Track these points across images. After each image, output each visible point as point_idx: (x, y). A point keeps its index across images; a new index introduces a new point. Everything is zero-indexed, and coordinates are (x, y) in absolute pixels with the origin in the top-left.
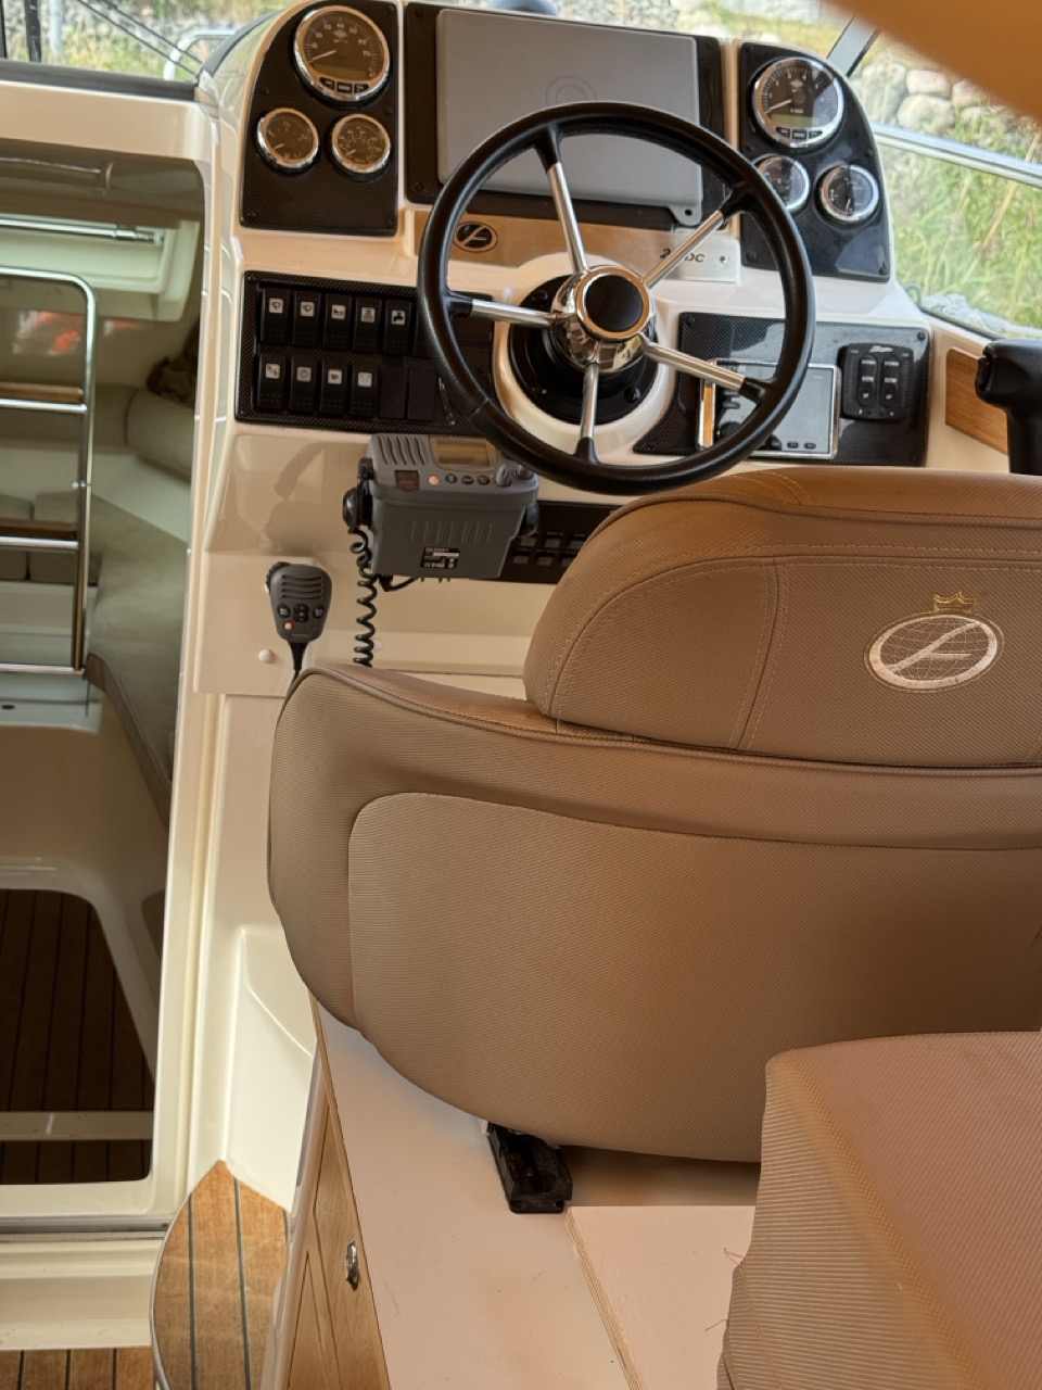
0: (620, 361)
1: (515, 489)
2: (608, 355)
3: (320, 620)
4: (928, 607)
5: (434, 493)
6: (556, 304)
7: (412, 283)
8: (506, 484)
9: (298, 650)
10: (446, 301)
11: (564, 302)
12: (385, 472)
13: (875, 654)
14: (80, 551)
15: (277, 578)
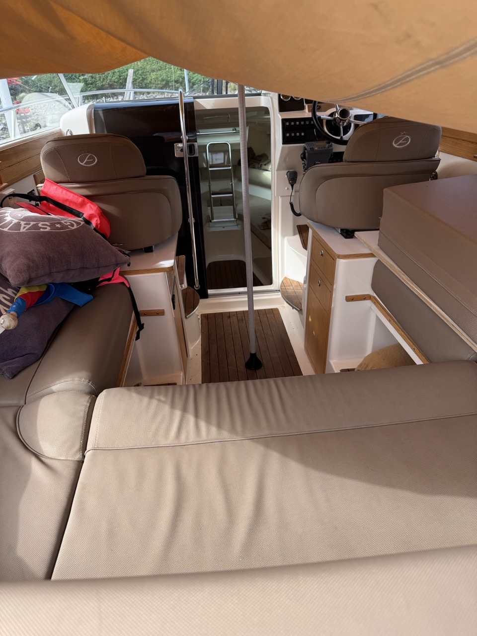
0: (345, 124)
1: (330, 148)
2: (343, 123)
3: (296, 180)
4: (400, 135)
5: (317, 150)
6: (334, 116)
7: (311, 116)
8: (328, 147)
9: (292, 186)
10: (317, 117)
11: (335, 115)
12: (308, 148)
13: (393, 143)
14: (233, 196)
15: (288, 174)
